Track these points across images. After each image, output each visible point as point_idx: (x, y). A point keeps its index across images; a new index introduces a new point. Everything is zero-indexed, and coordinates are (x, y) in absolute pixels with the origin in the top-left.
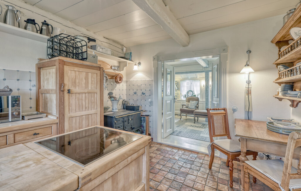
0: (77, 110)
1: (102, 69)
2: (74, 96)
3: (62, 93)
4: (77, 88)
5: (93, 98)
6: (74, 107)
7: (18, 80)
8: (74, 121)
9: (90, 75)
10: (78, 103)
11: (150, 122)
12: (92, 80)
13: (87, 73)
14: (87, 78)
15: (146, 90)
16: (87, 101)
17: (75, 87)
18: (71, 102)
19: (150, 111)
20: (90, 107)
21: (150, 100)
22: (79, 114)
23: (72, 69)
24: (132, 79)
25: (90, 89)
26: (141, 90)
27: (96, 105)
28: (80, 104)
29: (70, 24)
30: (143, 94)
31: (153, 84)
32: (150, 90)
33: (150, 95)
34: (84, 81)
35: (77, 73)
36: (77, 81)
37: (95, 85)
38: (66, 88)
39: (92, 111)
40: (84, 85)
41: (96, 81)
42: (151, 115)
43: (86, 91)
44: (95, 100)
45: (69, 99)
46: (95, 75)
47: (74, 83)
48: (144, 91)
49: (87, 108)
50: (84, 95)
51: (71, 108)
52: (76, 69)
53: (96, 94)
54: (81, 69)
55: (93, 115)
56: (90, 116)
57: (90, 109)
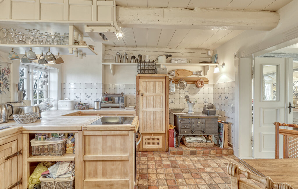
0: (148, 107)
1: (167, 77)
2: (145, 98)
3: (138, 95)
4: (148, 92)
5: (159, 100)
6: (145, 105)
7: (130, 89)
8: (145, 114)
9: (157, 83)
10: (148, 102)
11: (232, 131)
12: (158, 87)
13: (155, 82)
14: (154, 86)
15: (228, 94)
16: (155, 101)
17: (146, 92)
18: (144, 102)
19: (232, 119)
20: (157, 105)
21: (232, 105)
22: (148, 109)
23: (144, 81)
24: (218, 82)
25: (157, 93)
26: (225, 94)
27: (162, 105)
28: (150, 103)
29: (156, 49)
30: (226, 98)
31: (235, 87)
32: (232, 94)
33: (232, 100)
34: (152, 87)
35: (148, 83)
36: (148, 88)
37: (161, 90)
38: (141, 93)
39: (159, 109)
40: (152, 91)
41: (161, 87)
42: (233, 124)
43: (154, 94)
44: (161, 101)
45: (142, 99)
46: (161, 83)
47: (146, 90)
48: (226, 95)
49: (155, 106)
50: (152, 97)
51: (143, 105)
52: (147, 80)
53: (162, 97)
54: (150, 80)
55: (159, 112)
56: (157, 112)
57: (157, 107)
